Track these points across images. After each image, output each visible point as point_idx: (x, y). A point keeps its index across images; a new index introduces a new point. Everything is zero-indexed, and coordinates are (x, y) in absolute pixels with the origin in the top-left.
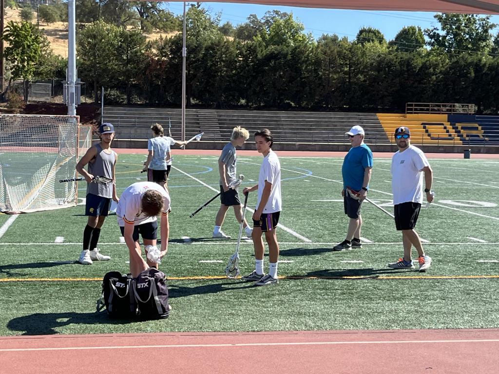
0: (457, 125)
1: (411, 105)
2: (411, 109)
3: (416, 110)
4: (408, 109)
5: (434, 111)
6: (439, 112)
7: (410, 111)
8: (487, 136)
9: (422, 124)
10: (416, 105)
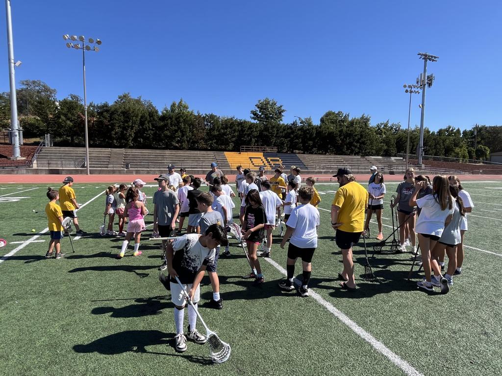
0: (268, 158)
1: (243, 147)
2: (243, 150)
3: (246, 150)
4: (242, 150)
5: (255, 151)
6: (258, 151)
7: (243, 151)
8: (285, 165)
9: (250, 158)
10: (246, 147)
